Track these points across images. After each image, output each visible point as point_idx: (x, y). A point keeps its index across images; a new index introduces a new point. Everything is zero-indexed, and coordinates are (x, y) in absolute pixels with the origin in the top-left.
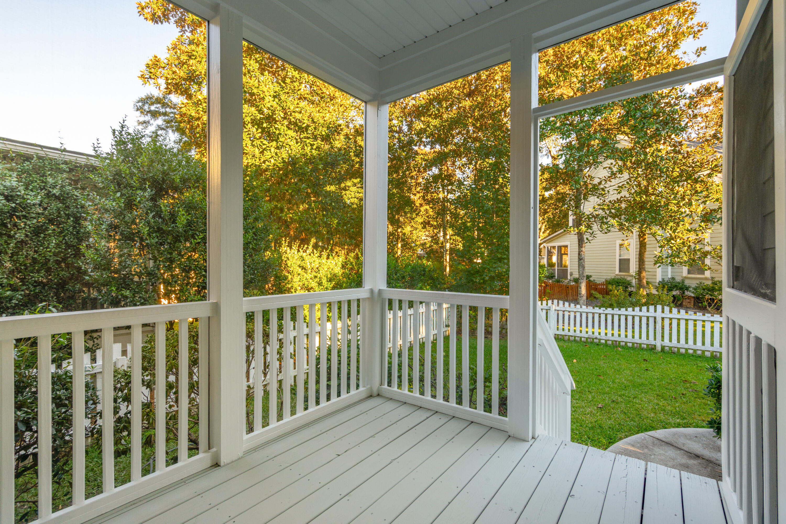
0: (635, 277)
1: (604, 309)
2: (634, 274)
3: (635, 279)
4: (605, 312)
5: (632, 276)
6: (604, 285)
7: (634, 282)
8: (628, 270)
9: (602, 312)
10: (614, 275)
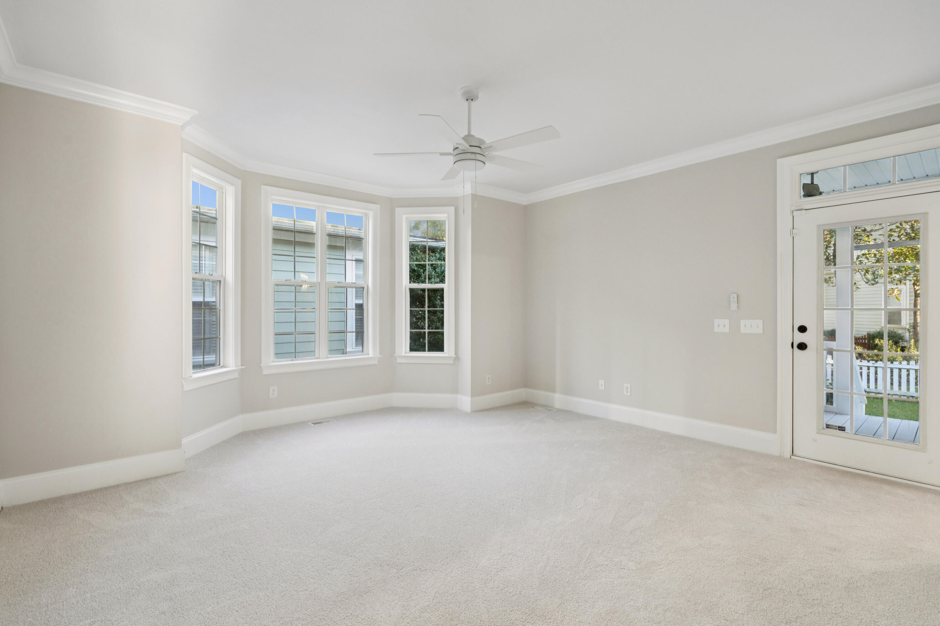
0: (909, 330)
1: (874, 362)
2: (908, 327)
3: (910, 332)
4: (875, 365)
5: (905, 329)
6: (865, 339)
7: (907, 335)
8: (899, 321)
9: (872, 365)
10: (879, 327)
